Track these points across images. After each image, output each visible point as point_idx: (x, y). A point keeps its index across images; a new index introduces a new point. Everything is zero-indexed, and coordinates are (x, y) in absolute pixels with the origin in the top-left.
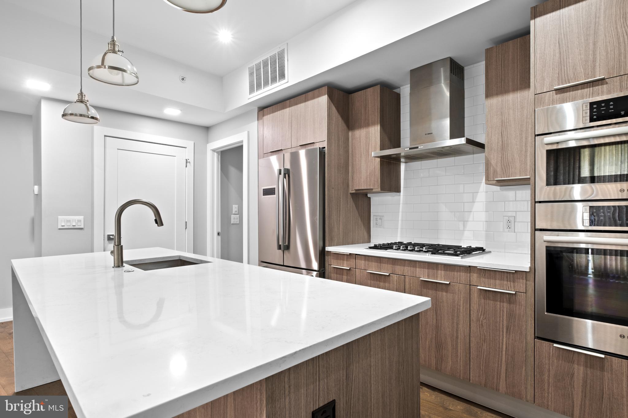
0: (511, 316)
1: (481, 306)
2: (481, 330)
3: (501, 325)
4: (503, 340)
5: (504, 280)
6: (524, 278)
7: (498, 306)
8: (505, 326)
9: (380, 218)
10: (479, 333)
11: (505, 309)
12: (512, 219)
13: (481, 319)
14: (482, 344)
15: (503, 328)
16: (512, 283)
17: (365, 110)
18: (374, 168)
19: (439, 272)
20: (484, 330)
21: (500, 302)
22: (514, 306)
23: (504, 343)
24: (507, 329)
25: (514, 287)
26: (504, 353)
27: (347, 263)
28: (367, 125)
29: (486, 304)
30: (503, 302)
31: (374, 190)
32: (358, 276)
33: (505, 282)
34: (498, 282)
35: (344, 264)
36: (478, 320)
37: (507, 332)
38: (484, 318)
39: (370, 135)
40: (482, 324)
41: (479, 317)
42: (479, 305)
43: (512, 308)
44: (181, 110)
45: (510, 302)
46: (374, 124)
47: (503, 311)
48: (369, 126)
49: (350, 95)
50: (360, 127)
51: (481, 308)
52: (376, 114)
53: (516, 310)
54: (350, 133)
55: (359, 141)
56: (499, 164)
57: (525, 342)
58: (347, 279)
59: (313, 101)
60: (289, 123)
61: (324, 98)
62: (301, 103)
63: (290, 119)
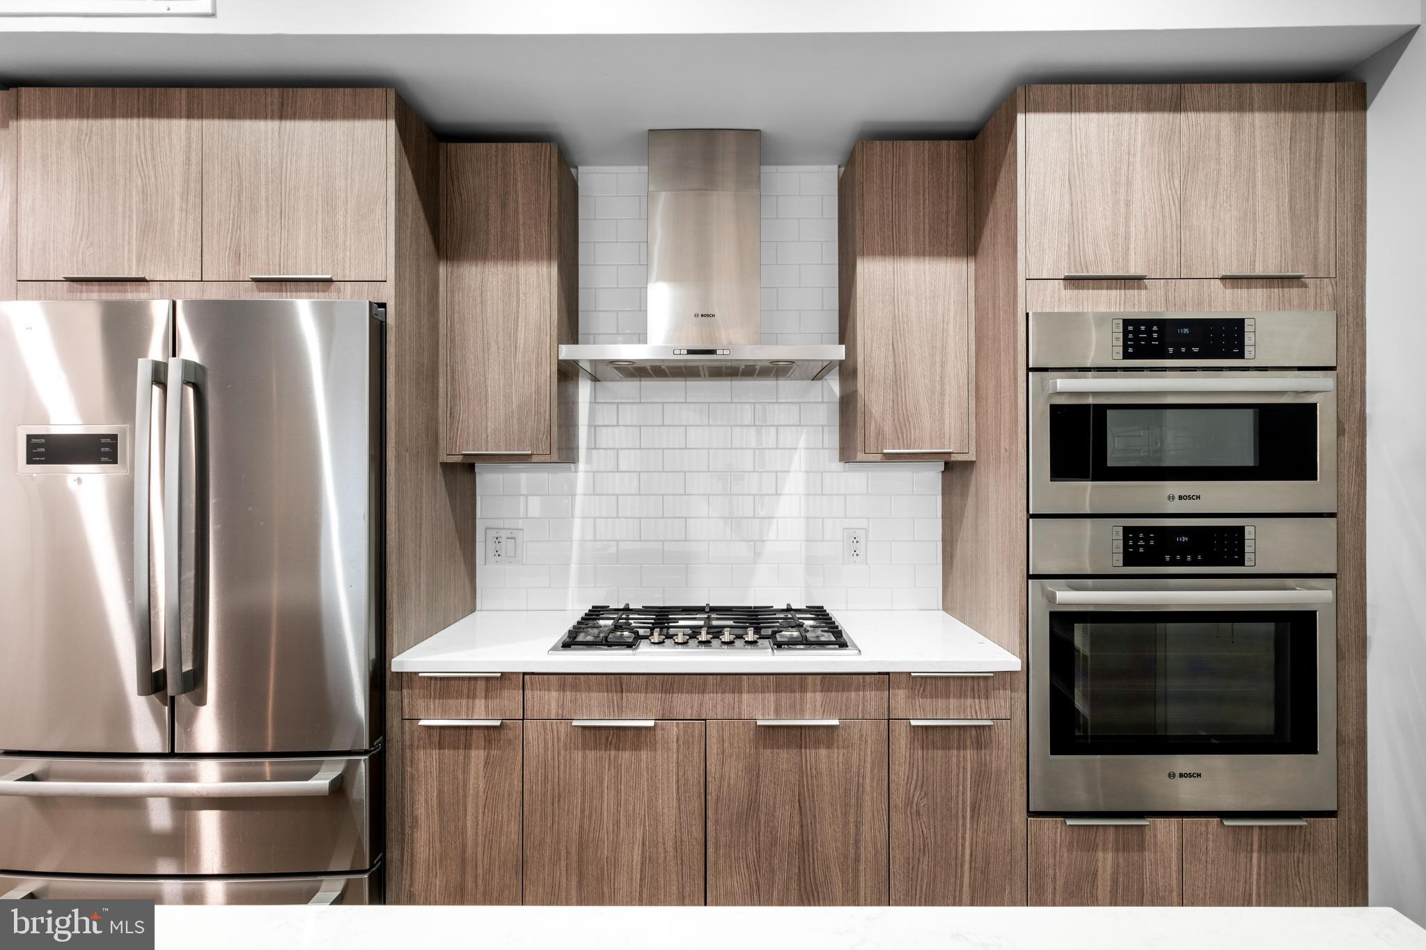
0: (982, 776)
1: (915, 768)
2: (915, 827)
3: (960, 803)
4: (964, 838)
5: (966, 697)
6: (1008, 686)
7: (954, 759)
8: (969, 802)
9: (510, 536)
10: (911, 834)
11: (969, 763)
12: (861, 535)
13: (916, 798)
14: (919, 860)
15: (964, 809)
16: (983, 701)
17: (504, 205)
18: (538, 391)
19: (809, 695)
20: (923, 825)
21: (958, 749)
22: (988, 752)
23: (967, 844)
24: (973, 810)
25: (988, 708)
27: (487, 707)
28: (511, 254)
29: (927, 759)
30: (965, 748)
31: (530, 459)
32: (535, 743)
33: (969, 701)
34: (953, 702)
35: (476, 710)
36: (909, 802)
37: (972, 817)
38: (923, 794)
39: (522, 287)
40: (918, 812)
41: (911, 794)
42: (911, 765)
43: (983, 759)
45: (979, 746)
46: (534, 255)
47: (965, 769)
48: (518, 259)
49: (442, 145)
50: (482, 256)
51: (915, 771)
52: (545, 228)
53: (991, 761)
54: (442, 270)
55: (479, 299)
57: (1008, 831)
58: (488, 757)
59: (328, 125)
60: (187, 181)
61: (379, 125)
62: (255, 115)
63: (194, 169)
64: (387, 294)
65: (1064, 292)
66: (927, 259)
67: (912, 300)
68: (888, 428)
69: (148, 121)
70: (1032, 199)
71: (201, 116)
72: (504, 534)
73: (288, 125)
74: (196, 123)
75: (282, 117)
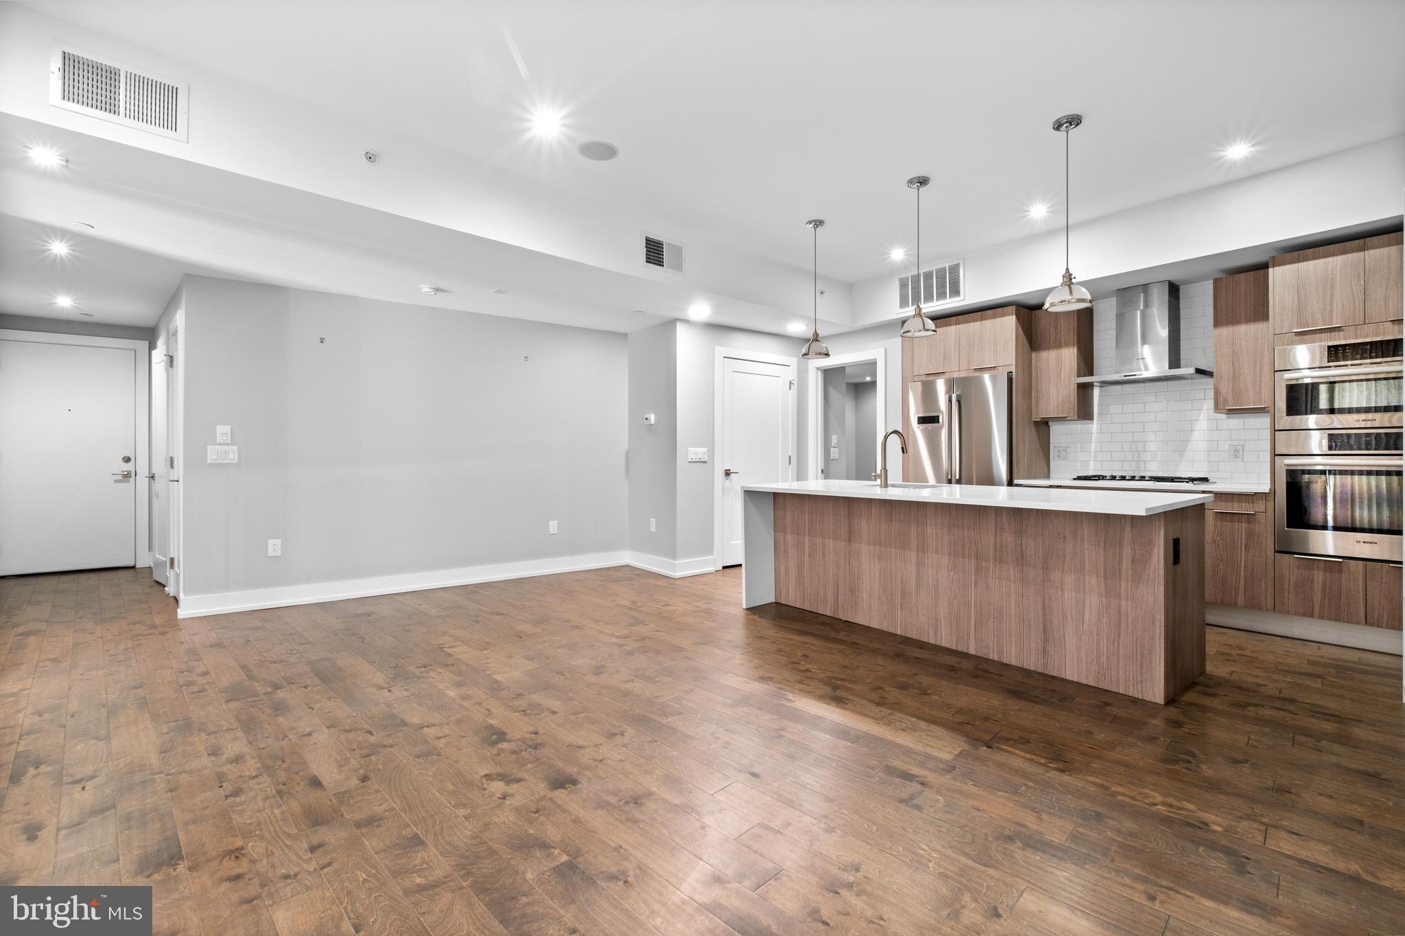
0: (1250, 534)
1: (1217, 528)
2: (1217, 551)
3: (1239, 544)
4: (1241, 557)
5: (1242, 502)
6: (1264, 498)
7: (1236, 527)
8: (1243, 544)
9: (1064, 449)
11: (1244, 528)
12: (1240, 448)
13: (1218, 541)
14: (1219, 564)
15: (1241, 546)
16: (1251, 505)
17: (1056, 329)
18: (1069, 394)
20: (1221, 551)
21: (1238, 522)
22: (1253, 525)
23: (1243, 560)
24: (1246, 548)
25: (1253, 508)
26: (1242, 569)
28: (1058, 346)
29: (1223, 526)
30: (1242, 522)
31: (1068, 418)
33: (1243, 504)
34: (1235, 504)
36: (1214, 541)
37: (1245, 550)
38: (1221, 539)
39: (1063, 357)
40: (1218, 546)
42: (1215, 528)
43: (1251, 526)
44: (807, 325)
45: (1249, 522)
46: (1068, 345)
47: (1242, 531)
48: (1061, 347)
49: (1033, 312)
50: (1048, 348)
51: (1218, 530)
52: (1072, 335)
53: (1255, 528)
54: (1033, 355)
55: (1047, 363)
56: (1230, 393)
57: (1264, 556)
59: (994, 320)
60: (955, 343)
61: (1011, 317)
62: (974, 321)
63: (957, 339)
64: (1013, 369)
65: (1294, 338)
66: (1252, 323)
67: (1244, 342)
68: (1230, 398)
69: (945, 328)
70: (1277, 302)
71: (959, 324)
72: (1061, 449)
73: (983, 322)
74: (957, 326)
75: (981, 320)
